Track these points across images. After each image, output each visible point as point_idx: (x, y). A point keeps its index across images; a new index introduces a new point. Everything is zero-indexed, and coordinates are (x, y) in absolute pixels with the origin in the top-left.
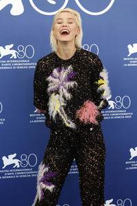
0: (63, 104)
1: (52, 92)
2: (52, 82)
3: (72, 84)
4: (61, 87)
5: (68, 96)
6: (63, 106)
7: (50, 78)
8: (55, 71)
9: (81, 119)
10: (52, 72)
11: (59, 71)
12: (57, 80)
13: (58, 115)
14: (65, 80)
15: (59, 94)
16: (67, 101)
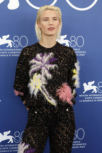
1: (34, 72)
2: (35, 64)
3: (53, 66)
4: (43, 68)
5: (49, 76)
6: (45, 85)
7: (33, 61)
10: (35, 56)
11: (42, 56)
12: (40, 63)
14: (47, 63)
15: (41, 74)
16: (48, 81)
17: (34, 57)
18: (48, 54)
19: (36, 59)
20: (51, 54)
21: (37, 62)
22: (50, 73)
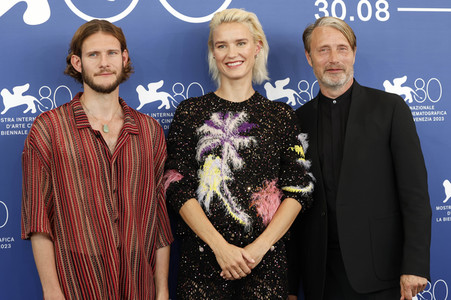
0: (226, 178)
1: (206, 153)
2: (208, 133)
3: (246, 141)
4: (227, 144)
5: (238, 162)
6: (228, 182)
7: (205, 128)
8: (215, 117)
9: (260, 210)
10: (208, 118)
11: (224, 117)
12: (220, 131)
13: (215, 198)
14: (234, 133)
15: (221, 157)
16: (236, 173)
17: (207, 120)
18: (236, 115)
19: (212, 124)
20: (242, 115)
21: (212, 130)
22: (240, 156)
